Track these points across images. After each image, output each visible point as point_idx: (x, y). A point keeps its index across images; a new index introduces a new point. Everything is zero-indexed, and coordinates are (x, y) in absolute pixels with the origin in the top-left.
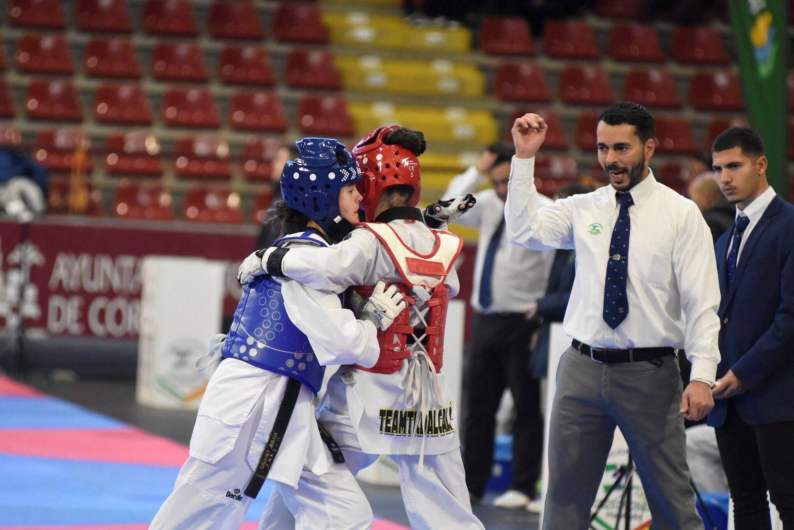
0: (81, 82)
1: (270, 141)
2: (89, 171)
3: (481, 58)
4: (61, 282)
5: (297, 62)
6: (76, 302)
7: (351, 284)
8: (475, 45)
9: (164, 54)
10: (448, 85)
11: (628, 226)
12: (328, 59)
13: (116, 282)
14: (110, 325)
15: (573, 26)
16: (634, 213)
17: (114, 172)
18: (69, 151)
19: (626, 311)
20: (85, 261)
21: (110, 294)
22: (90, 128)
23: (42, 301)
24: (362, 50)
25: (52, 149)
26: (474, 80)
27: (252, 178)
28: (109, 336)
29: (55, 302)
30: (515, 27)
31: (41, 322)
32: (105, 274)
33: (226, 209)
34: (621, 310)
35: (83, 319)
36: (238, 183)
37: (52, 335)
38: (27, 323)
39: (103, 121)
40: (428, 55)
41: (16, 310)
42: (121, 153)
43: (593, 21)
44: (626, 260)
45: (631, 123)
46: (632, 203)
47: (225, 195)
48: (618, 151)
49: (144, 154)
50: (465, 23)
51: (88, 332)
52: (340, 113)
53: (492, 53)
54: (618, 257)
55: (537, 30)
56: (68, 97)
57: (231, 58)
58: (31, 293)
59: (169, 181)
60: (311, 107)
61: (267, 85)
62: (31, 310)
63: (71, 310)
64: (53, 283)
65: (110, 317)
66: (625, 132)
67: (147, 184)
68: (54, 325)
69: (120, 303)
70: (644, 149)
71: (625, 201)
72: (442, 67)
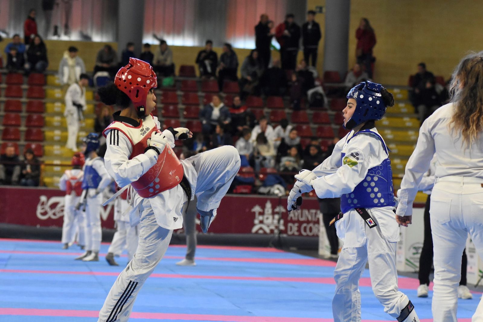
4: (291, 218)
6: (296, 225)
13: (310, 218)
14: (308, 232)
20: (299, 211)
21: (308, 222)
23: (285, 225)
28: (308, 236)
29: (290, 225)
31: (285, 231)
32: (306, 215)
35: (299, 230)
37: (289, 235)
38: (281, 232)
41: (277, 227)
51: (301, 234)
58: (282, 222)
62: (282, 228)
63: (295, 227)
64: (289, 218)
65: (308, 230)
68: (290, 233)
69: (311, 225)
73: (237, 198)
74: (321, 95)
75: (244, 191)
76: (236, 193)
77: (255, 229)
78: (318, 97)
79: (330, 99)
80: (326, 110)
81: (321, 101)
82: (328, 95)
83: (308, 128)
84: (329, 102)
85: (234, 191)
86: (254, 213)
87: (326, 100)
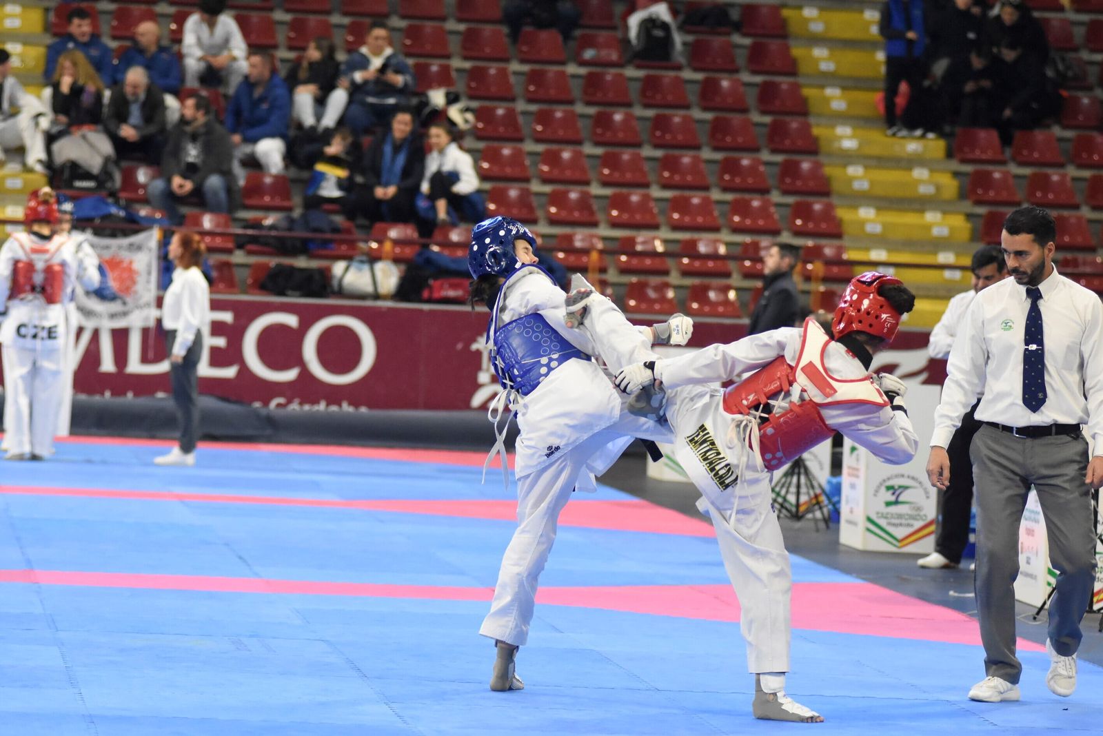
0: (596, 190)
1: (764, 241)
2: (603, 270)
3: (955, 165)
5: (789, 169)
7: (748, 363)
8: (950, 154)
9: (670, 164)
10: (925, 190)
11: (1040, 318)
12: (818, 166)
15: (1039, 135)
16: (1043, 305)
17: (625, 271)
18: (585, 252)
19: (1045, 396)
22: (604, 231)
24: (848, 158)
25: (570, 250)
26: (950, 185)
27: (748, 275)
30: (987, 137)
33: (727, 302)
34: (1041, 396)
36: (736, 280)
39: (615, 225)
40: (909, 163)
42: (632, 254)
43: (1057, 131)
44: (1042, 350)
45: (1029, 233)
46: (1041, 297)
47: (726, 289)
48: (1019, 257)
49: (654, 254)
50: (941, 134)
52: (828, 214)
53: (964, 161)
54: (1033, 347)
55: (1006, 140)
56: (585, 202)
57: (730, 166)
59: (674, 278)
60: (802, 210)
61: (764, 191)
66: (1023, 241)
67: (654, 280)
70: (1043, 252)
71: (1034, 296)
72: (920, 173)
73: (431, 312)
74: (665, 26)
75: (452, 293)
76: (429, 301)
77: (477, 400)
78: (659, 33)
79: (690, 38)
80: (679, 68)
81: (667, 41)
82: (682, 28)
83: (629, 118)
84: (685, 44)
85: (426, 294)
86: (478, 353)
87: (678, 39)
